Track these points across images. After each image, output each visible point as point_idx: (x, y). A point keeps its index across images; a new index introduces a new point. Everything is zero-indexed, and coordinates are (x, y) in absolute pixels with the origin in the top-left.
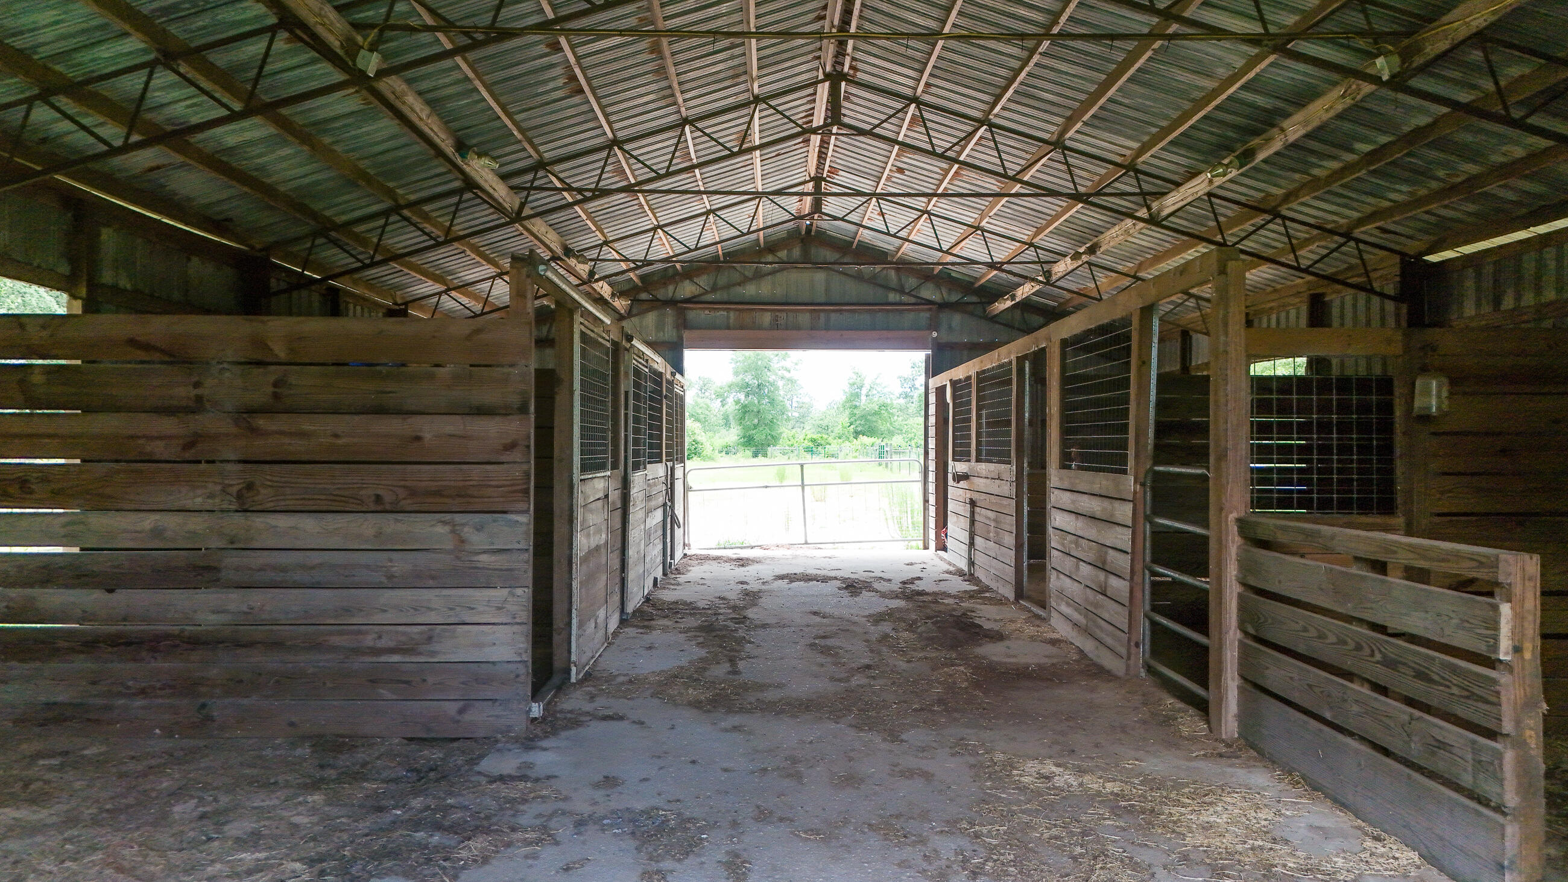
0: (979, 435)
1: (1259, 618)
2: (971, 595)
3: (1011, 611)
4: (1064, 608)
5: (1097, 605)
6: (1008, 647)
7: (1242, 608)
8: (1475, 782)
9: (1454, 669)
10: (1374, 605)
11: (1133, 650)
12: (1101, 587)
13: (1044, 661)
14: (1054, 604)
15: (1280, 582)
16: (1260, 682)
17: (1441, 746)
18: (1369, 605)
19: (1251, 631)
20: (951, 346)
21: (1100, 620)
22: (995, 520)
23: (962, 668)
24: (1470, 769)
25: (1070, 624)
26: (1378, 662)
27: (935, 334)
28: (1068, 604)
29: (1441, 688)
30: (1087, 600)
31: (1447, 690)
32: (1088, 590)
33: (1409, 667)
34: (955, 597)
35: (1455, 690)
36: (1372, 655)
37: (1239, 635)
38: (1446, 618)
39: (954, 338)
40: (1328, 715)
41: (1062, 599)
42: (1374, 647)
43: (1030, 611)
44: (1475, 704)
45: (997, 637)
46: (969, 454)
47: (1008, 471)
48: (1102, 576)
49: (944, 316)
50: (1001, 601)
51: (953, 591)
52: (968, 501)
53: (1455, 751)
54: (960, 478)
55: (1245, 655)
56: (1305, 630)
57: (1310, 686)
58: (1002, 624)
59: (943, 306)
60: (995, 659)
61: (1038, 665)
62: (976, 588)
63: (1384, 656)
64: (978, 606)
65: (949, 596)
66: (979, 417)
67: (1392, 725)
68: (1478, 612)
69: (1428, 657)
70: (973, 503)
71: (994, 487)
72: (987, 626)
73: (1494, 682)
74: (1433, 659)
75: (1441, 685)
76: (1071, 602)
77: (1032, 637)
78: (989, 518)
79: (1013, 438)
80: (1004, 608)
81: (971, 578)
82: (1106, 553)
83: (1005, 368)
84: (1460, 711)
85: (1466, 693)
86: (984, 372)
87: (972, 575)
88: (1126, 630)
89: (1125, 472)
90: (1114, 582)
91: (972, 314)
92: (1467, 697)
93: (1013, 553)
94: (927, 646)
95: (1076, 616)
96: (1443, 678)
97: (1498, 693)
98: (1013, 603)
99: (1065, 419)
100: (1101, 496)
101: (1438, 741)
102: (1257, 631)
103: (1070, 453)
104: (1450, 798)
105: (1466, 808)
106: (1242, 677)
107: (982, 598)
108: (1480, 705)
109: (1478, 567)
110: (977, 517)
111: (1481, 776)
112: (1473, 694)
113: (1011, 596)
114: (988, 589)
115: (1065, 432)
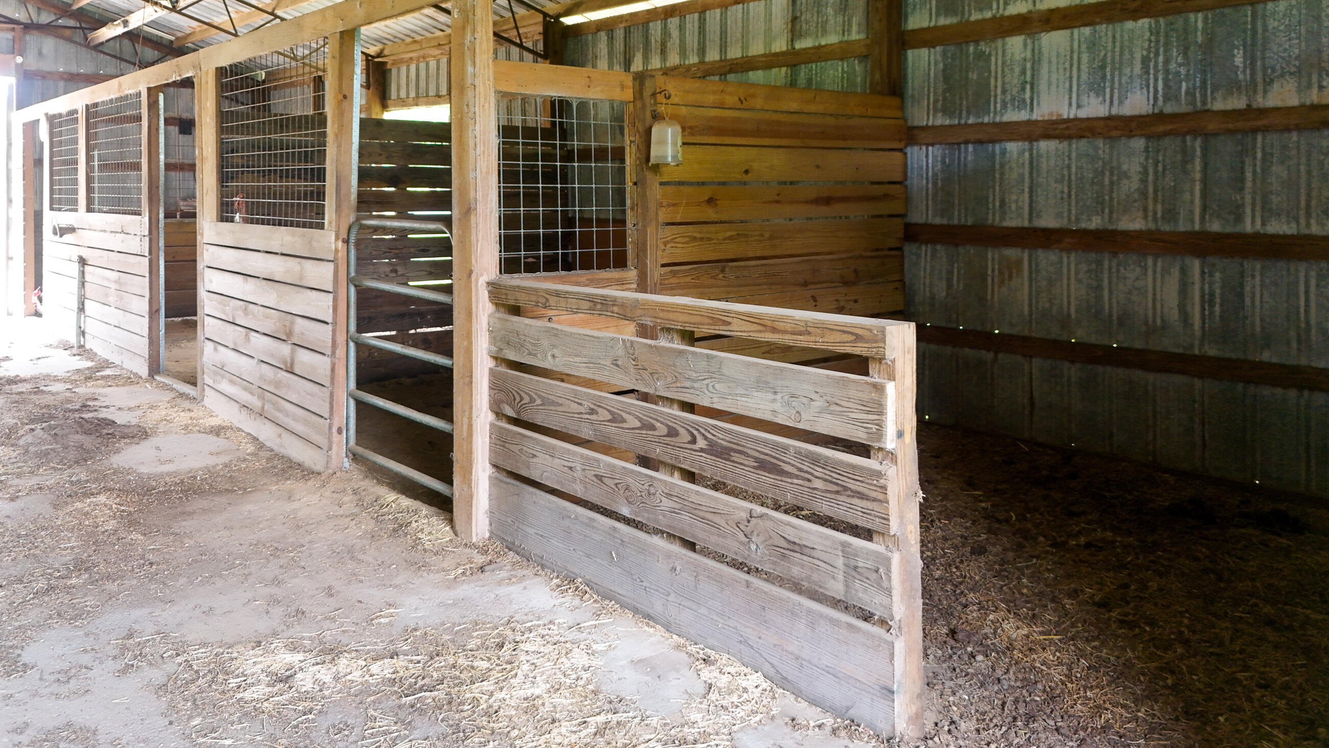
0: (89, 180)
1: (522, 399)
2: (89, 376)
3: (147, 394)
4: (225, 387)
5: (278, 384)
6: (158, 448)
7: (497, 385)
8: (846, 592)
9: (815, 460)
10: (696, 385)
11: (335, 437)
12: (285, 363)
13: (211, 461)
14: (208, 380)
15: (553, 356)
16: (524, 473)
17: (797, 548)
18: (688, 384)
19: (510, 412)
20: (44, 76)
21: (283, 402)
22: (118, 282)
23: (102, 498)
24: (841, 577)
25: (236, 406)
26: (702, 450)
27: (19, 60)
28: (232, 382)
29: (796, 481)
30: (262, 377)
31: (806, 484)
32: (264, 365)
33: (749, 456)
34: (65, 381)
35: (818, 484)
36: (694, 441)
37: (491, 417)
38: (805, 401)
39: (47, 66)
40: (625, 511)
41: (223, 377)
42: (695, 432)
43: (172, 389)
44: (849, 500)
45: (140, 434)
46: (75, 202)
47: (139, 224)
48: (285, 349)
49: (32, 39)
50: (130, 380)
51: (60, 372)
52: (76, 258)
53: (815, 554)
54: (62, 231)
55: (500, 442)
56: (592, 412)
57: (599, 478)
58: (139, 413)
59: (29, 27)
60: (143, 470)
61: (208, 470)
62: (90, 364)
63: (712, 444)
64: (101, 390)
65: (56, 379)
66: (89, 158)
67: (723, 523)
68: (852, 393)
69: (776, 446)
70: (83, 262)
71: (116, 242)
72: (121, 419)
73: (879, 474)
74: (785, 448)
75: (797, 477)
76: (238, 379)
77: (186, 427)
78: (108, 280)
79: (144, 185)
80: (136, 388)
81: (82, 350)
82: (292, 323)
83: (132, 100)
84: (825, 508)
85: (835, 488)
86: (96, 105)
87: (81, 346)
88: (326, 415)
89: (321, 226)
90: (304, 356)
91: (69, 40)
92: (837, 492)
93: (145, 321)
94: (39, 467)
95: (245, 397)
96: (800, 470)
97: (884, 488)
98: (147, 381)
99: (223, 164)
100: (282, 254)
101: (789, 542)
102: (518, 413)
103: (233, 203)
104: (809, 611)
105: (835, 623)
106: (495, 466)
107: (103, 377)
108: (855, 501)
109: (855, 341)
110: (87, 278)
111: (858, 585)
112: (846, 488)
113: (144, 371)
114: (107, 364)
115: (224, 178)
